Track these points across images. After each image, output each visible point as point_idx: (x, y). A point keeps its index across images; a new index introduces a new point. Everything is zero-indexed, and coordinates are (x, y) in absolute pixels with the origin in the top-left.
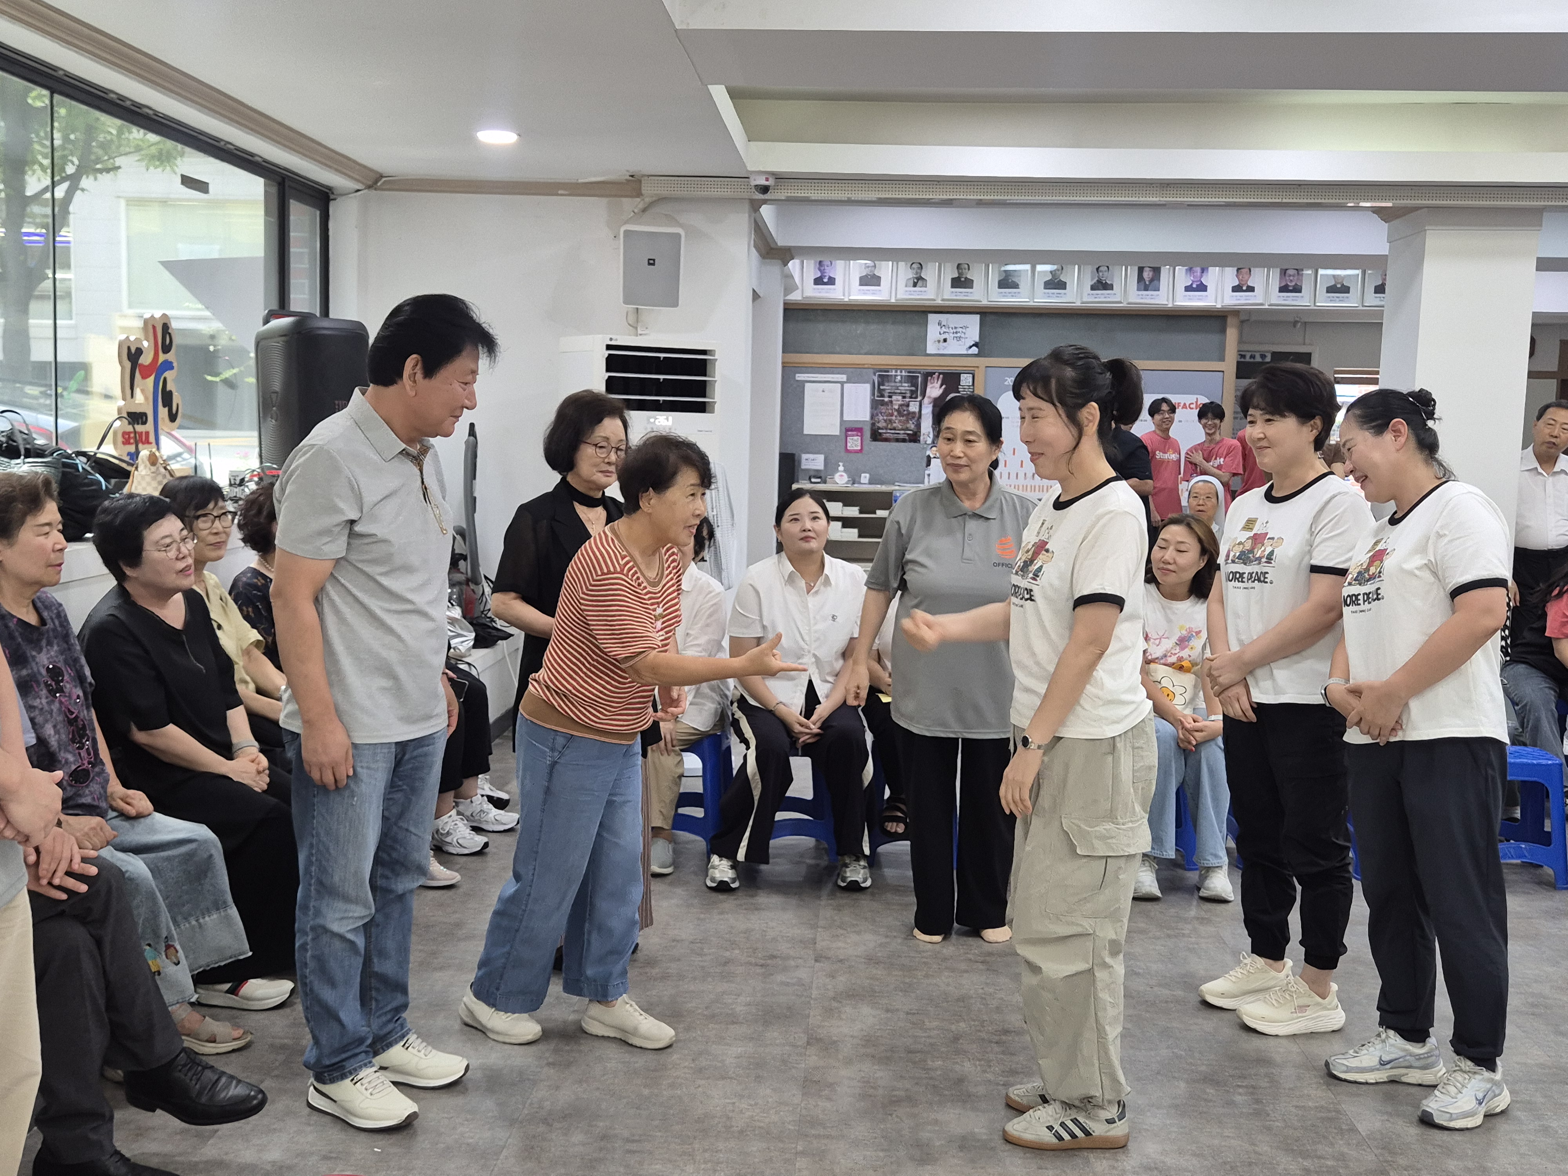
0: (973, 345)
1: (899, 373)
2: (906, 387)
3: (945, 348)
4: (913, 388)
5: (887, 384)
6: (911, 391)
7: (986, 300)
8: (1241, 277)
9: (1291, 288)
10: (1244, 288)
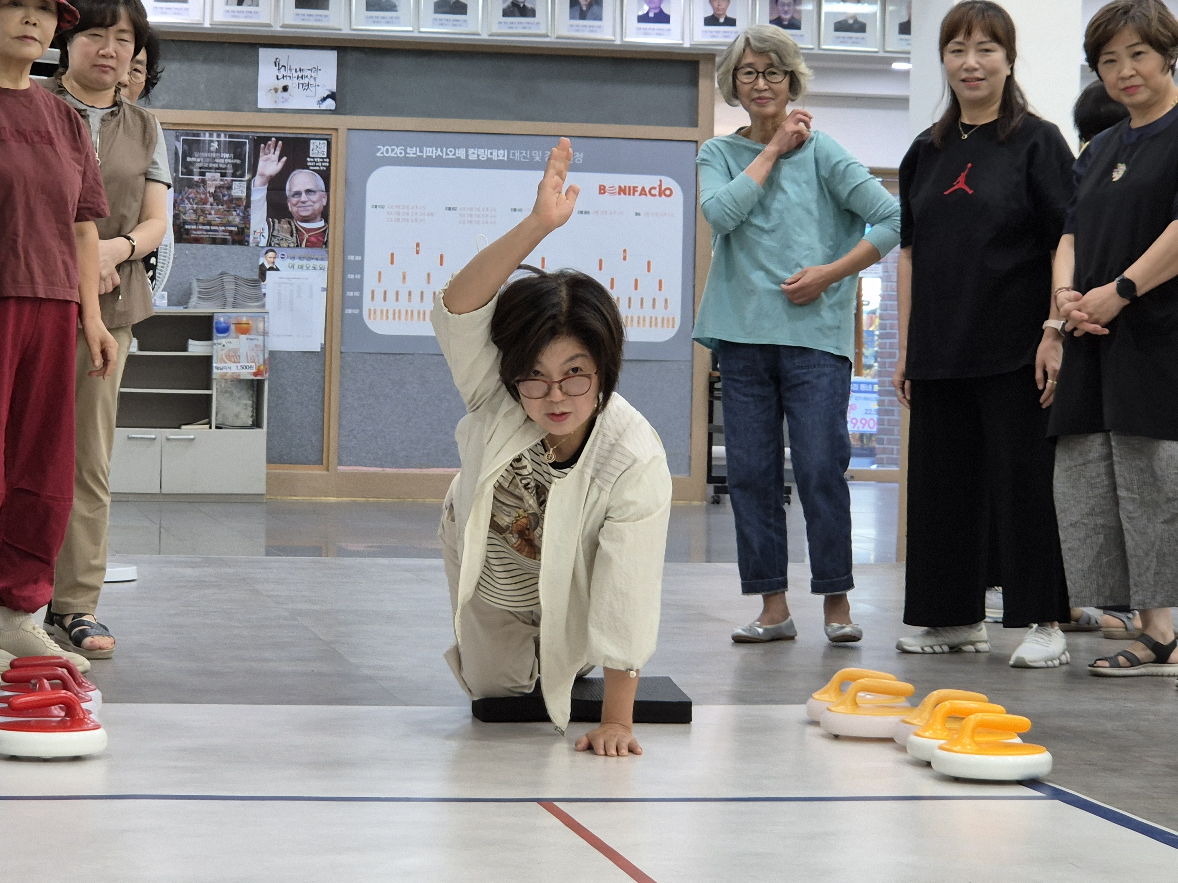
0: (328, 97)
1: (215, 138)
2: (226, 158)
3: (286, 100)
4: (238, 161)
5: (196, 154)
6: (235, 166)
7: (348, 27)
8: (716, 4)
9: (786, 23)
10: (722, 20)
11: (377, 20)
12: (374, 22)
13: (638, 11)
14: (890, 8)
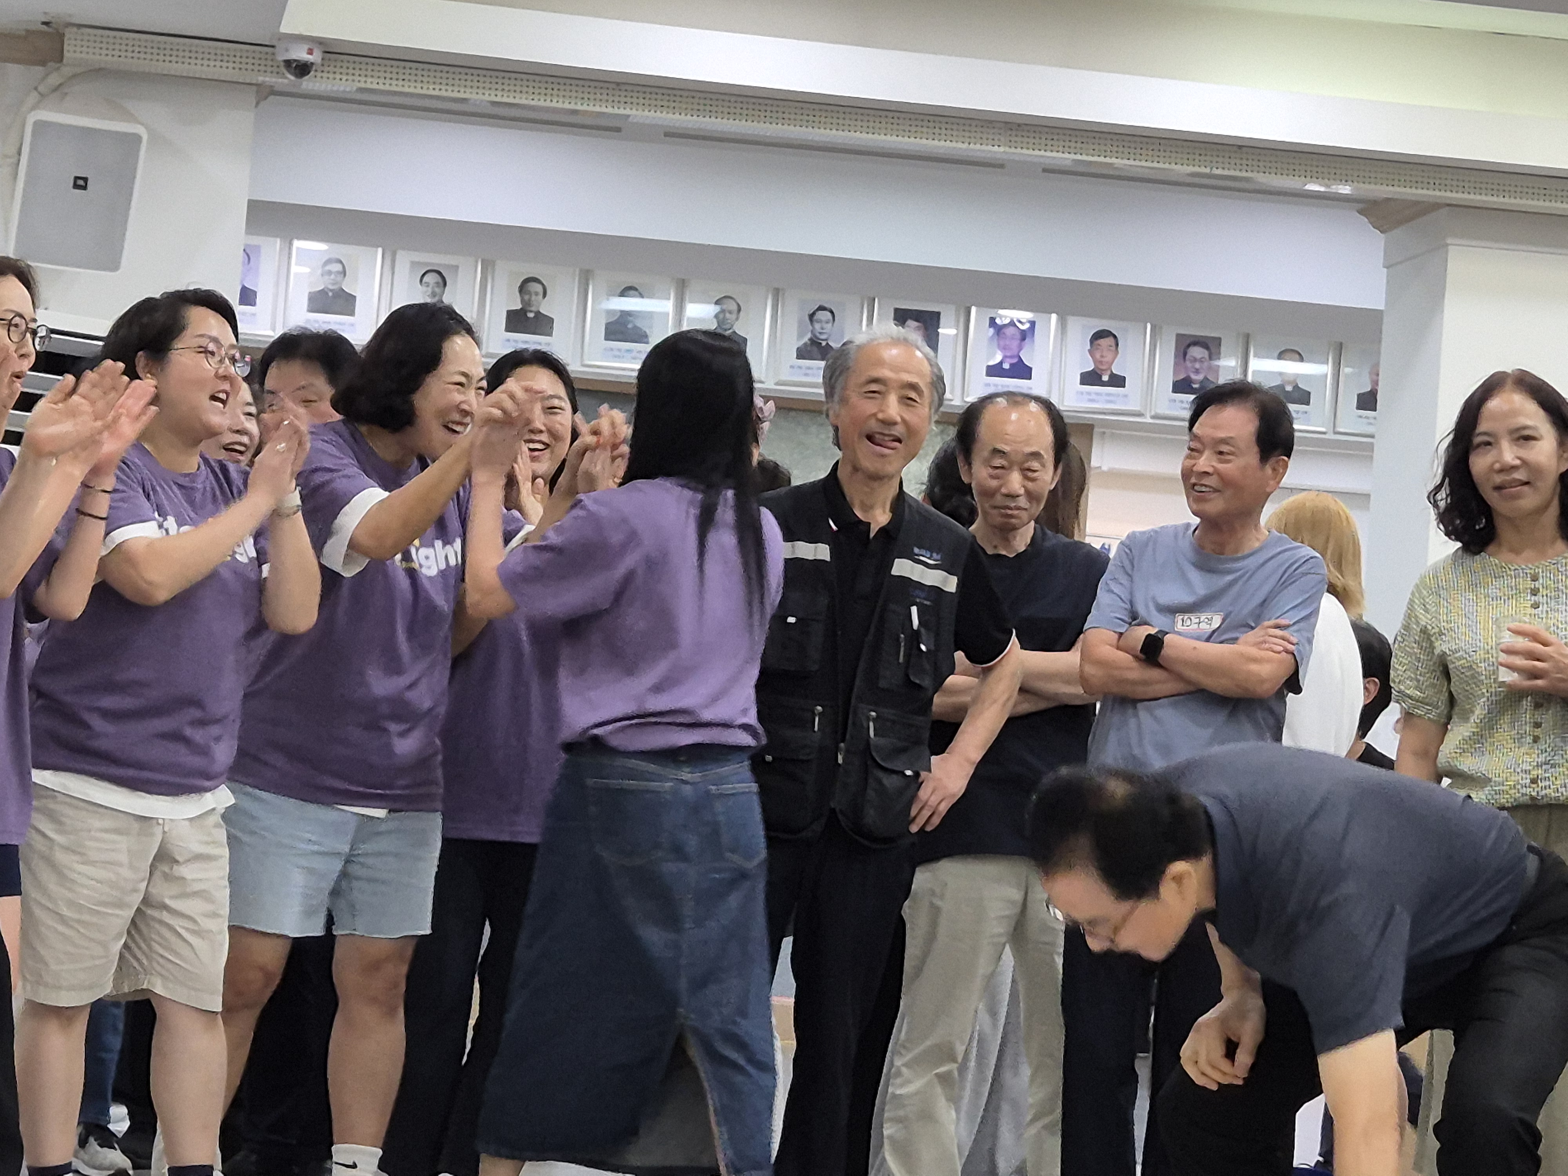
7: (579, 364)
8: (1098, 356)
9: (1196, 386)
10: (1105, 378)
11: (618, 353)
12: (615, 356)
13: (988, 361)
14: (1346, 370)
